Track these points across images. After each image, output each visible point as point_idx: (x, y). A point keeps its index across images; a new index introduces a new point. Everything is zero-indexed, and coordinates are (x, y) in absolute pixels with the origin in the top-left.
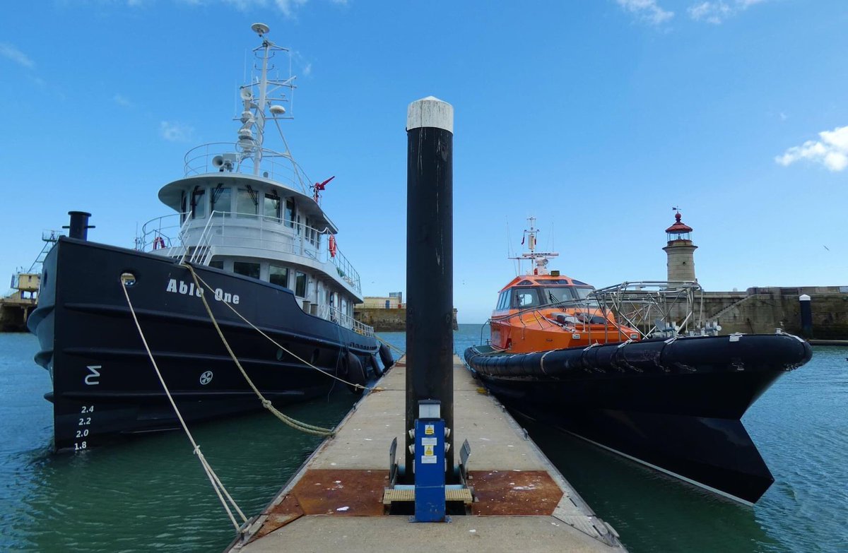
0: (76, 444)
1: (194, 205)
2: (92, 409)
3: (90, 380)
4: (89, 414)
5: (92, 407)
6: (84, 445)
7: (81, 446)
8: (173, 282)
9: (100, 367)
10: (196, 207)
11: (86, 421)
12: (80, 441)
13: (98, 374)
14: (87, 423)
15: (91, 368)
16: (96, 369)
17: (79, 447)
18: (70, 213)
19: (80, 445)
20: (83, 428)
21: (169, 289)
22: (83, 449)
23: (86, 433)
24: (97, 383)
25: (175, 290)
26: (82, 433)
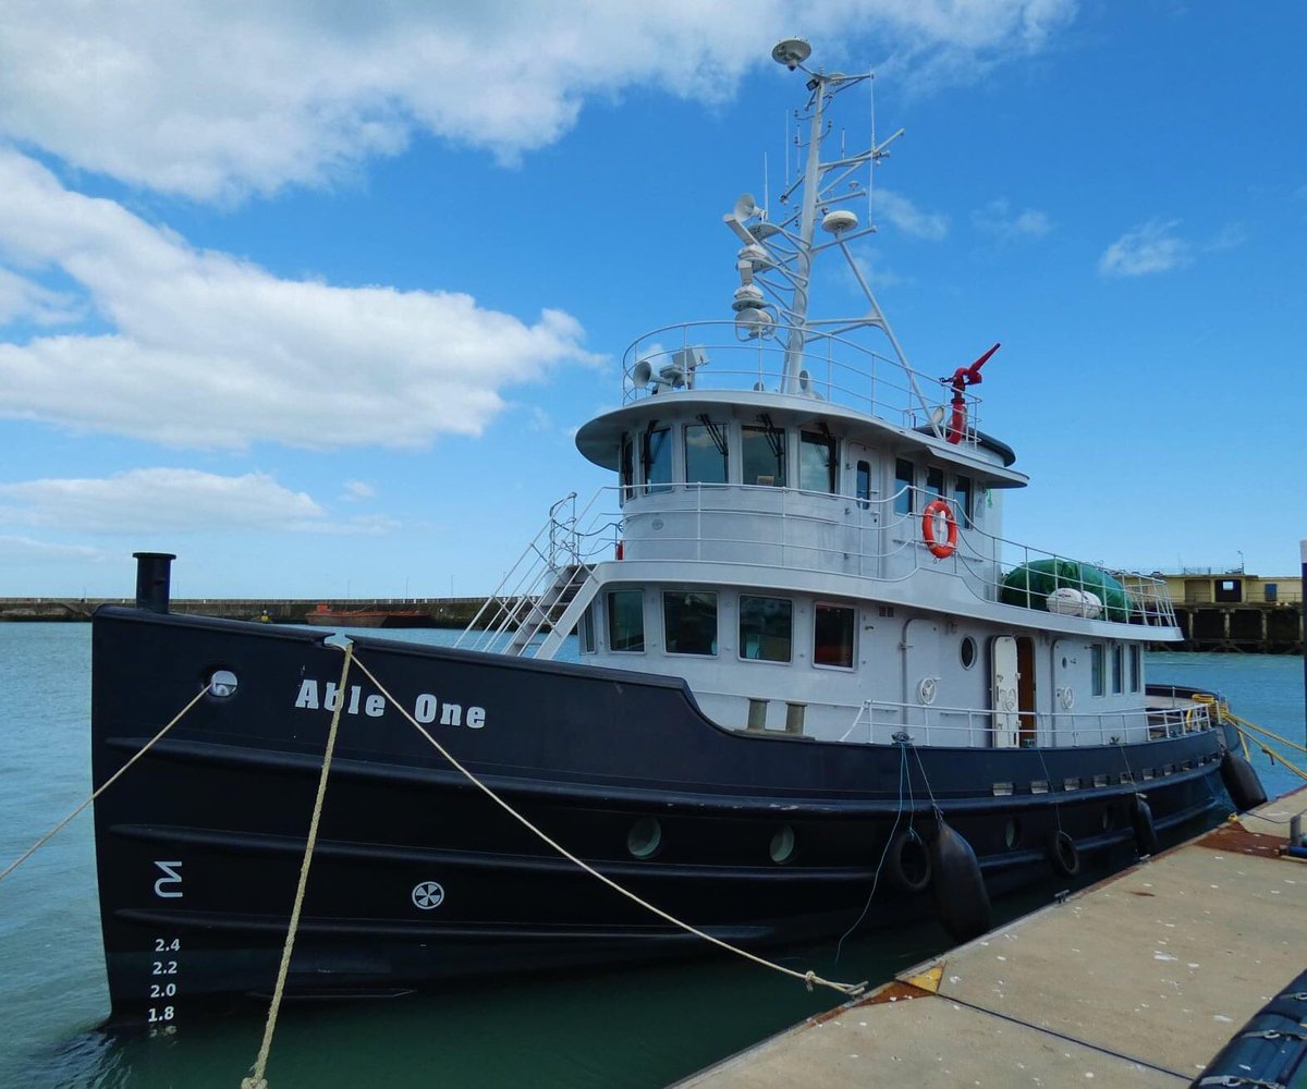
0: (153, 1011)
1: (648, 461)
2: (176, 945)
3: (164, 887)
4: (172, 955)
5: (177, 941)
6: (169, 1013)
7: (163, 1014)
8: (309, 687)
9: (179, 864)
10: (653, 466)
11: (166, 966)
12: (161, 1005)
13: (177, 879)
14: (171, 971)
15: (163, 865)
16: (172, 868)
17: (157, 1016)
18: (135, 555)
19: (160, 1012)
20: (163, 981)
21: (300, 703)
22: (165, 1023)
23: (172, 989)
24: (180, 895)
25: (314, 705)
26: (163, 989)
